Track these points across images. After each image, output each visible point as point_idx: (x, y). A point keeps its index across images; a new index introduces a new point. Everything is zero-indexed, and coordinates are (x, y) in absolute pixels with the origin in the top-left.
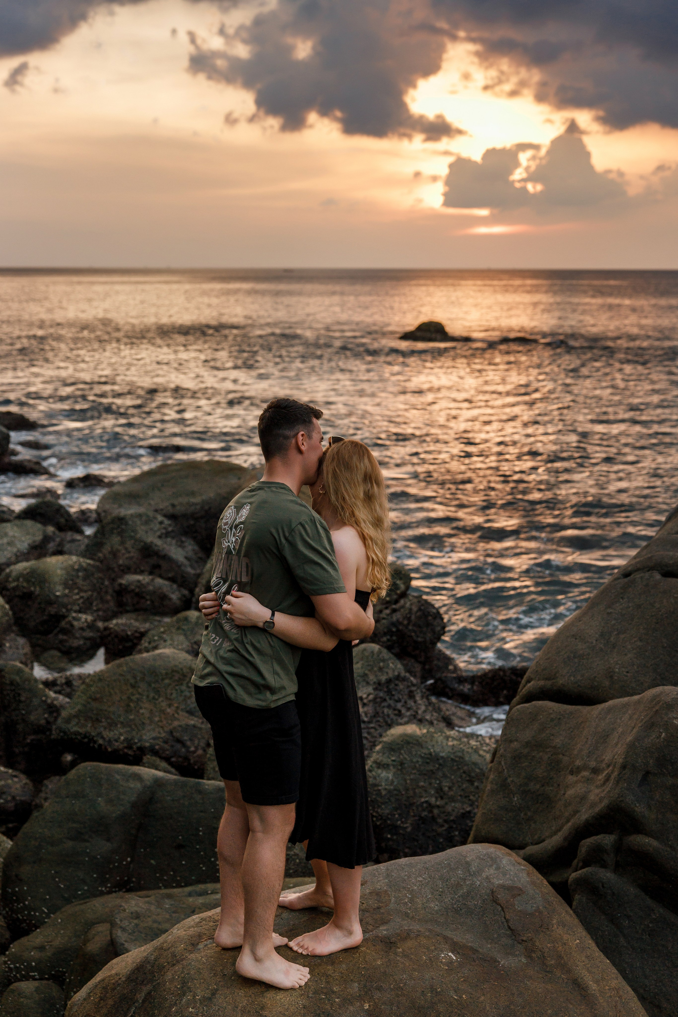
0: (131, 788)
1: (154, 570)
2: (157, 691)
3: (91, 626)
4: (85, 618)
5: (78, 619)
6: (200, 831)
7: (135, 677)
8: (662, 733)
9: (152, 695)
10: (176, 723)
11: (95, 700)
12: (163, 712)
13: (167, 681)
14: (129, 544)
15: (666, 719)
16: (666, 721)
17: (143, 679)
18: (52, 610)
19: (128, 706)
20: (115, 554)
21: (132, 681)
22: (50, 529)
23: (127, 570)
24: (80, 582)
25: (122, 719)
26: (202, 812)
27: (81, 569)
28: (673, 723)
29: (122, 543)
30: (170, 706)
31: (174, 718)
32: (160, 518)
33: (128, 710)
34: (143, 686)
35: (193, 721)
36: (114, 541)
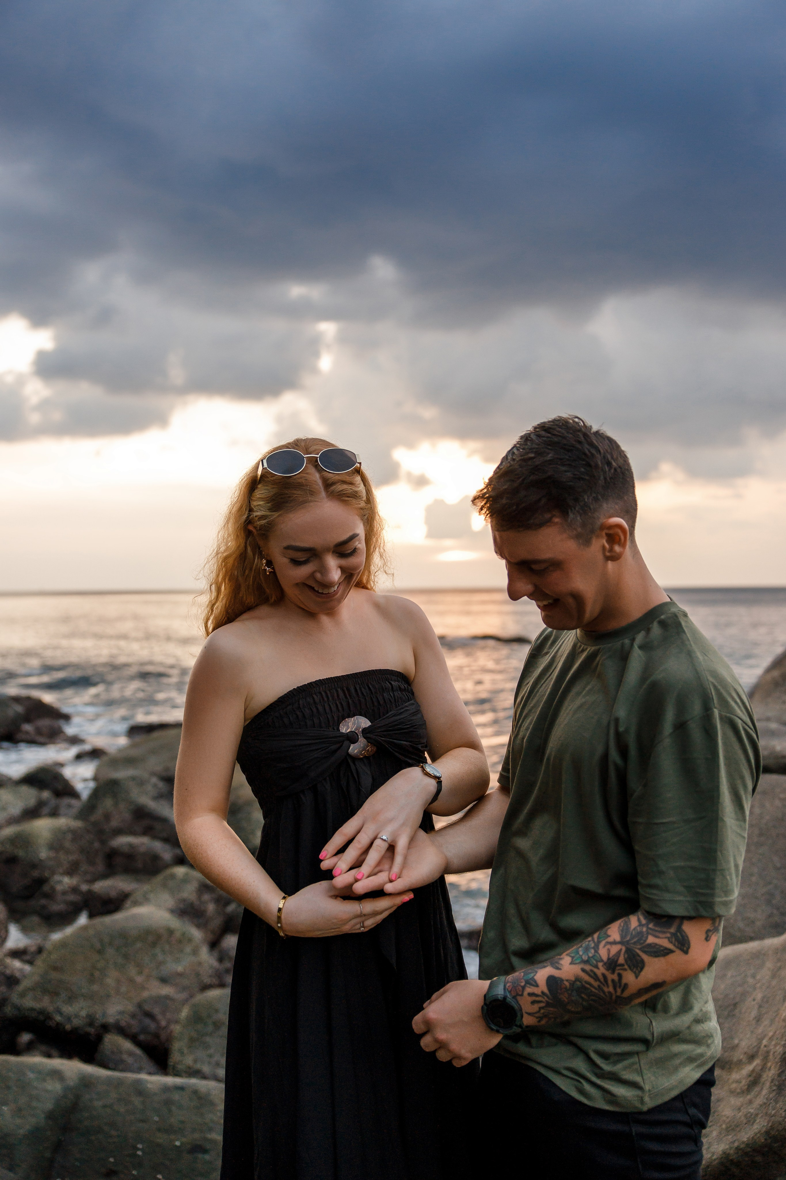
0: (47, 1091)
1: (148, 831)
2: (126, 957)
3: (75, 890)
4: (67, 881)
5: (60, 882)
6: (139, 1149)
7: (101, 941)
9: (120, 960)
10: (146, 994)
11: (55, 969)
12: (131, 981)
13: (139, 945)
14: (122, 806)
17: (110, 944)
18: (36, 874)
19: (92, 975)
20: (107, 817)
21: (98, 946)
22: (46, 794)
23: (119, 832)
24: (67, 844)
25: (83, 991)
26: (143, 1121)
27: (71, 831)
29: (116, 804)
30: (140, 973)
31: (143, 988)
32: (154, 780)
33: (92, 979)
34: (110, 952)
35: (166, 990)
36: (108, 803)
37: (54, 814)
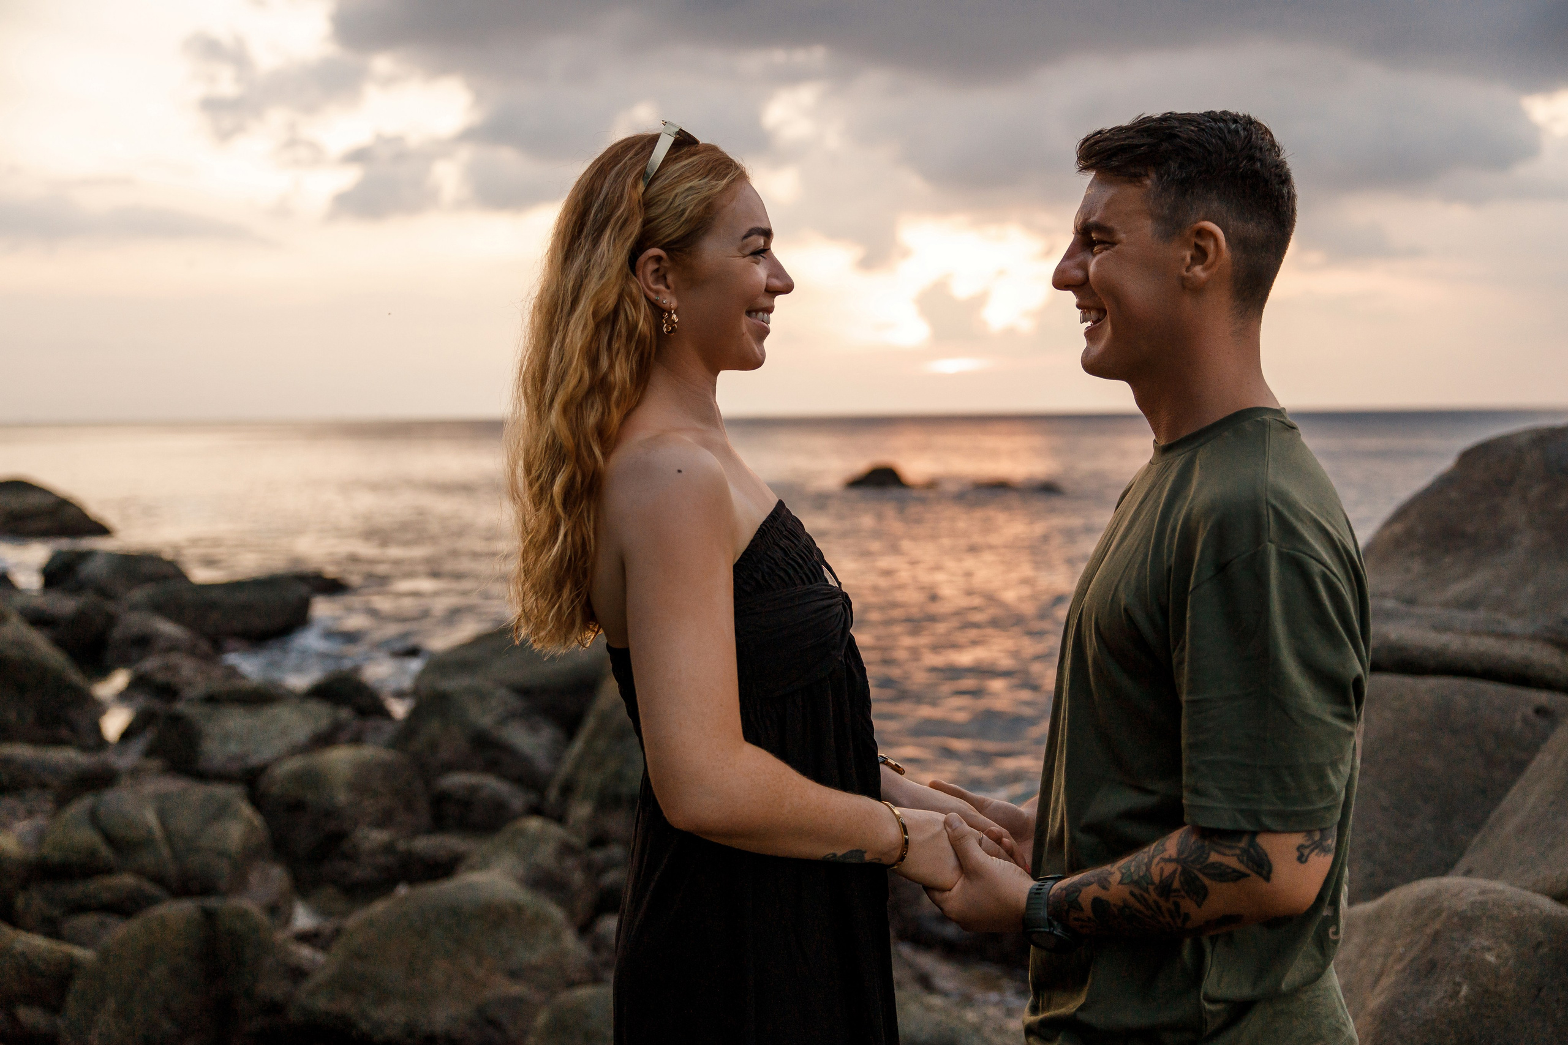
1: (492, 767)
2: (459, 941)
3: (388, 848)
4: (378, 836)
5: (366, 838)
7: (424, 919)
8: (1459, 985)
9: (451, 946)
11: (359, 957)
12: (467, 975)
13: (476, 926)
14: (455, 730)
15: (1465, 951)
16: (1468, 957)
17: (437, 923)
18: (331, 826)
19: (412, 966)
20: (434, 746)
21: (420, 926)
22: (345, 714)
23: (450, 767)
24: (376, 785)
25: (399, 988)
27: (381, 765)
28: (1484, 960)
29: (446, 728)
30: (480, 964)
31: (485, 986)
32: (502, 693)
33: (411, 972)
34: (437, 934)
35: (517, 989)
36: (434, 726)
37: (357, 740)
